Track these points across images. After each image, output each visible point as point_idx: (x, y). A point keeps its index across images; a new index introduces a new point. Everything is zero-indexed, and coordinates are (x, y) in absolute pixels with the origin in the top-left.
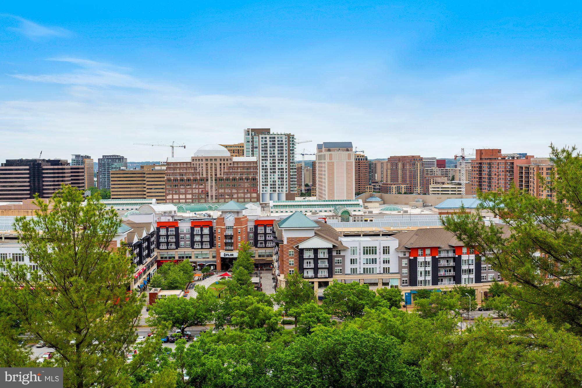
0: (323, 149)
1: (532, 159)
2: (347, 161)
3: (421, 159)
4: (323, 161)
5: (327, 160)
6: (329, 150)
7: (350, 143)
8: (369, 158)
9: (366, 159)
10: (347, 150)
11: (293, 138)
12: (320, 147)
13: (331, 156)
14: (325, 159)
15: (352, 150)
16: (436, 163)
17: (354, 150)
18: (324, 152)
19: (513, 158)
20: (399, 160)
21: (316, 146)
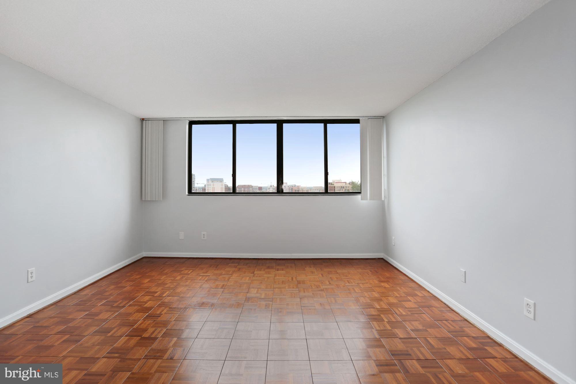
0: (210, 181)
1: (300, 187)
2: (212, 187)
3: (252, 186)
4: (210, 187)
5: (212, 186)
6: (213, 182)
7: (223, 179)
8: (229, 186)
9: (228, 186)
10: (221, 182)
11: (194, 176)
12: (208, 180)
13: (213, 184)
14: (211, 186)
15: (223, 182)
16: (258, 188)
17: (224, 182)
18: (210, 182)
19: (292, 186)
20: (242, 187)
21: (206, 180)
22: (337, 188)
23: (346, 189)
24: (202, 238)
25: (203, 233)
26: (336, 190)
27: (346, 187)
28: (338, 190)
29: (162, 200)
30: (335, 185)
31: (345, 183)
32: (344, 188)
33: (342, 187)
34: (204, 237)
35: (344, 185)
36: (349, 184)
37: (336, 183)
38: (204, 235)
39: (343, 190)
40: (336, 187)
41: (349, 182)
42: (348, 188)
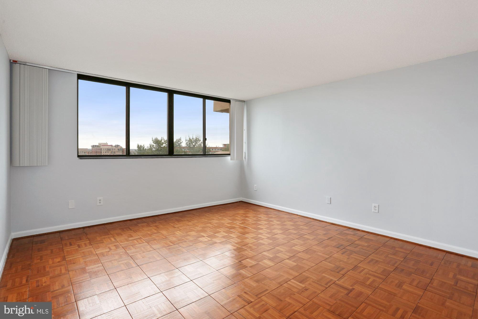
22: (104, 150)
23: (112, 151)
24: (98, 204)
25: (99, 198)
26: (102, 152)
27: (112, 149)
28: (104, 152)
29: (47, 165)
30: (101, 148)
31: (112, 145)
32: (110, 150)
33: (108, 149)
34: (100, 203)
35: (110, 147)
36: (115, 146)
37: (102, 145)
38: (100, 200)
39: (109, 152)
40: (102, 149)
41: (115, 145)
42: (114, 151)
